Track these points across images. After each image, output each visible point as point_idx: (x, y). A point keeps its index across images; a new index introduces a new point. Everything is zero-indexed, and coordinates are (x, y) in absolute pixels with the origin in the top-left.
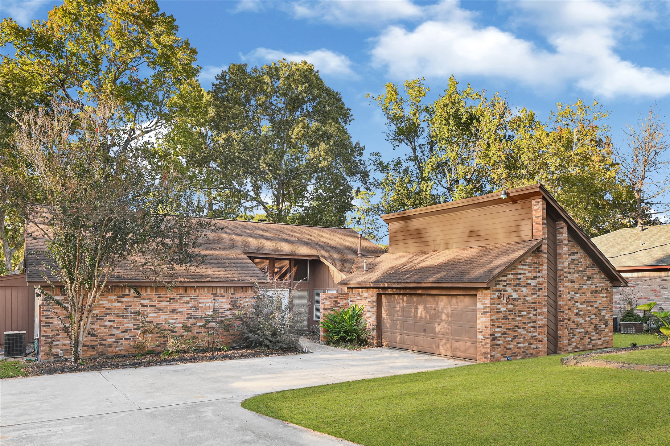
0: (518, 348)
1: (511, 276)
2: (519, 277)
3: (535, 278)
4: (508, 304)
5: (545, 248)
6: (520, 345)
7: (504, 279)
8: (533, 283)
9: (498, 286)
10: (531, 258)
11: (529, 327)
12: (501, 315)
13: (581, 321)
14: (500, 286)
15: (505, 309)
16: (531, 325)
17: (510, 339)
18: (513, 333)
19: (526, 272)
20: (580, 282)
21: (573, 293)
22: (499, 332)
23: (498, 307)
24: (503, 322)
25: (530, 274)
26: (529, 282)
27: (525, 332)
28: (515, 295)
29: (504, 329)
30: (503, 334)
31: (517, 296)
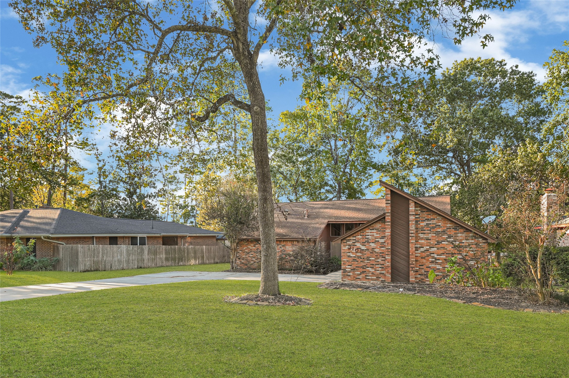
0: (366, 279)
1: (360, 237)
2: (367, 237)
3: (383, 238)
4: (356, 252)
5: (388, 219)
6: (367, 277)
7: (354, 238)
8: (382, 241)
9: (348, 243)
10: (380, 225)
11: (378, 267)
12: (351, 259)
13: (438, 267)
14: (350, 243)
15: (354, 255)
16: (380, 266)
17: (359, 273)
18: (362, 270)
19: (374, 234)
20: (437, 240)
21: (428, 247)
22: (349, 268)
23: (348, 254)
24: (353, 263)
25: (378, 235)
26: (377, 240)
27: (373, 270)
28: (363, 248)
29: (354, 266)
30: (353, 270)
31: (366, 249)
